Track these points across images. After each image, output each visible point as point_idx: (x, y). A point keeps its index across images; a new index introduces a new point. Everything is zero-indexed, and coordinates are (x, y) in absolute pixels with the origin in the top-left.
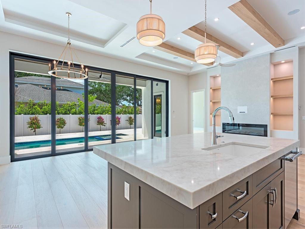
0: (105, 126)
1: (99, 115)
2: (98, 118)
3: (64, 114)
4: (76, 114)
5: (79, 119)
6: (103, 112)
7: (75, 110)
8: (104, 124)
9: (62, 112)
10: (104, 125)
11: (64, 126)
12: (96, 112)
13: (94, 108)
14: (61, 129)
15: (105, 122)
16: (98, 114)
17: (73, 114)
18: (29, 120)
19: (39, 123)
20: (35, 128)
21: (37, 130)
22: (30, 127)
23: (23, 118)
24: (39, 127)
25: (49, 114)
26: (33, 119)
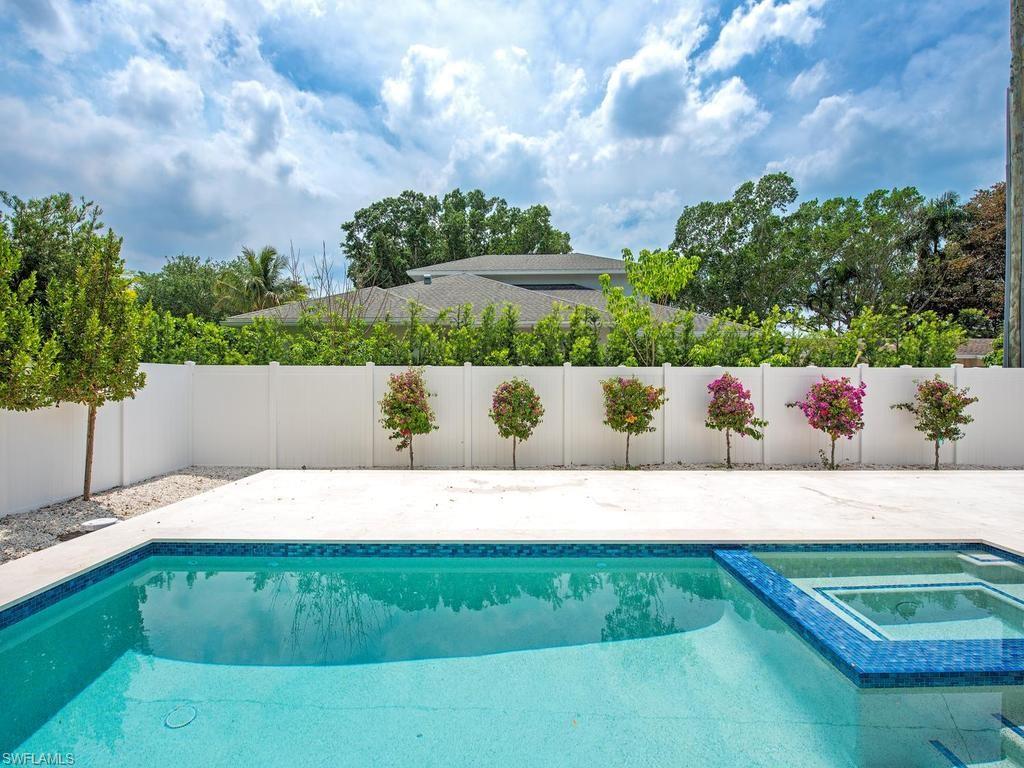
0: (757, 436)
1: (719, 371)
2: (711, 388)
3: (537, 364)
4: (595, 364)
5: (608, 388)
6: (738, 355)
7: (587, 342)
8: (749, 425)
9: (527, 352)
10: (751, 432)
11: (534, 424)
12: (698, 350)
13: (687, 331)
14: (518, 439)
15: (756, 415)
16: (708, 362)
17: (580, 364)
18: (389, 391)
19: (424, 408)
20: (407, 431)
21: (415, 437)
22: (390, 424)
23: (372, 382)
24: (425, 428)
25: (474, 364)
26: (399, 385)
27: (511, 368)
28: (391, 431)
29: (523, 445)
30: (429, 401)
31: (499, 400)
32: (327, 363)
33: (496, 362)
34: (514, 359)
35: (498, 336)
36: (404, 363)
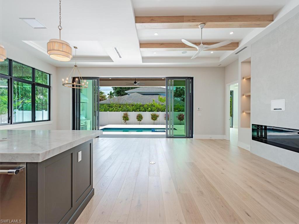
3: (143, 112)
4: (151, 112)
5: (152, 115)
11: (142, 119)
17: (149, 111)
18: (123, 115)
19: (128, 117)
20: (126, 120)
21: (127, 121)
22: (123, 119)
23: (121, 114)
24: (128, 120)
25: (135, 111)
26: (125, 114)
27: (140, 112)
28: (124, 120)
29: (140, 122)
30: (128, 116)
31: (137, 116)
32: (115, 111)
33: (138, 111)
34: (140, 111)
35: (138, 107)
36: (125, 111)
